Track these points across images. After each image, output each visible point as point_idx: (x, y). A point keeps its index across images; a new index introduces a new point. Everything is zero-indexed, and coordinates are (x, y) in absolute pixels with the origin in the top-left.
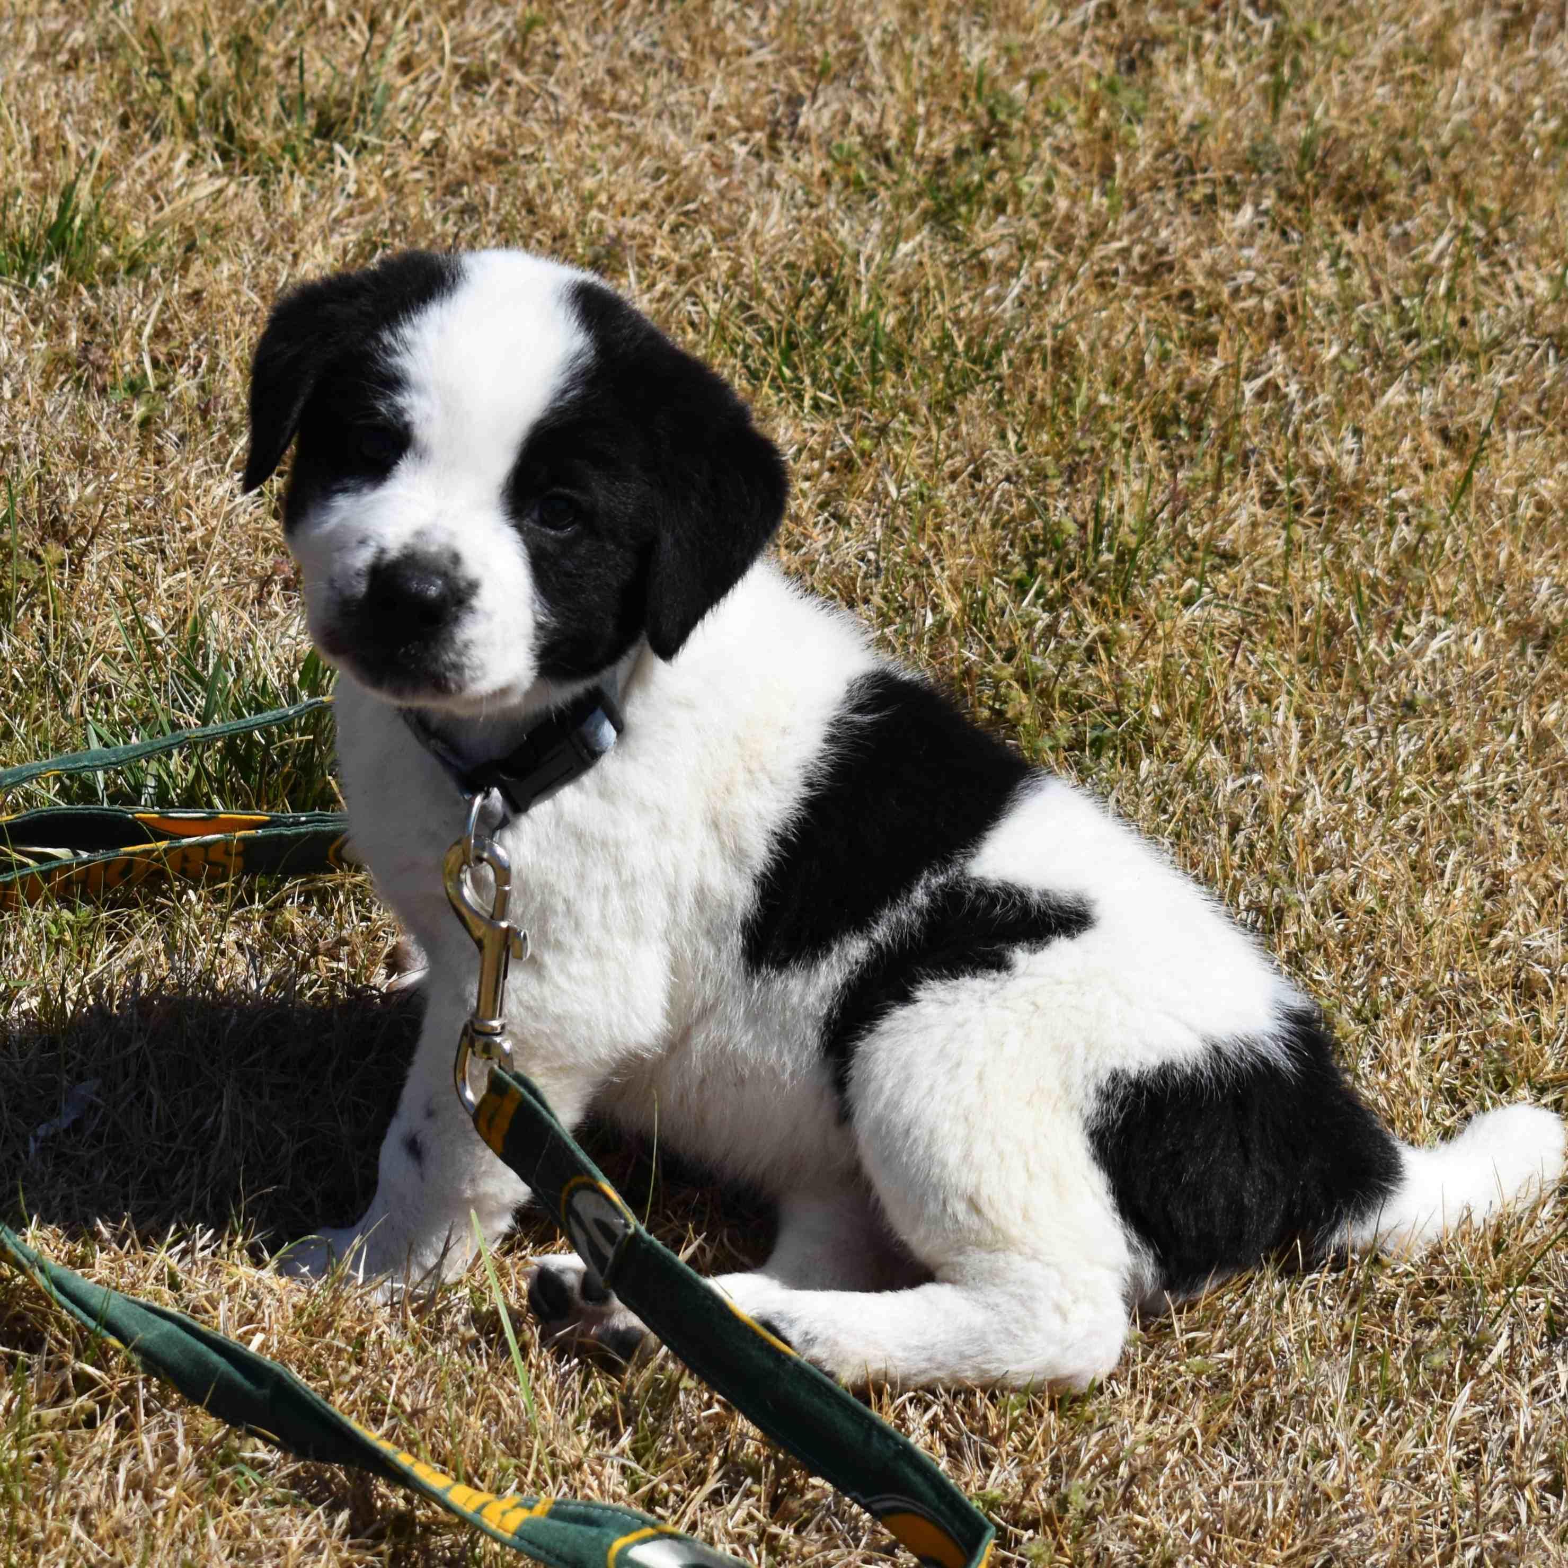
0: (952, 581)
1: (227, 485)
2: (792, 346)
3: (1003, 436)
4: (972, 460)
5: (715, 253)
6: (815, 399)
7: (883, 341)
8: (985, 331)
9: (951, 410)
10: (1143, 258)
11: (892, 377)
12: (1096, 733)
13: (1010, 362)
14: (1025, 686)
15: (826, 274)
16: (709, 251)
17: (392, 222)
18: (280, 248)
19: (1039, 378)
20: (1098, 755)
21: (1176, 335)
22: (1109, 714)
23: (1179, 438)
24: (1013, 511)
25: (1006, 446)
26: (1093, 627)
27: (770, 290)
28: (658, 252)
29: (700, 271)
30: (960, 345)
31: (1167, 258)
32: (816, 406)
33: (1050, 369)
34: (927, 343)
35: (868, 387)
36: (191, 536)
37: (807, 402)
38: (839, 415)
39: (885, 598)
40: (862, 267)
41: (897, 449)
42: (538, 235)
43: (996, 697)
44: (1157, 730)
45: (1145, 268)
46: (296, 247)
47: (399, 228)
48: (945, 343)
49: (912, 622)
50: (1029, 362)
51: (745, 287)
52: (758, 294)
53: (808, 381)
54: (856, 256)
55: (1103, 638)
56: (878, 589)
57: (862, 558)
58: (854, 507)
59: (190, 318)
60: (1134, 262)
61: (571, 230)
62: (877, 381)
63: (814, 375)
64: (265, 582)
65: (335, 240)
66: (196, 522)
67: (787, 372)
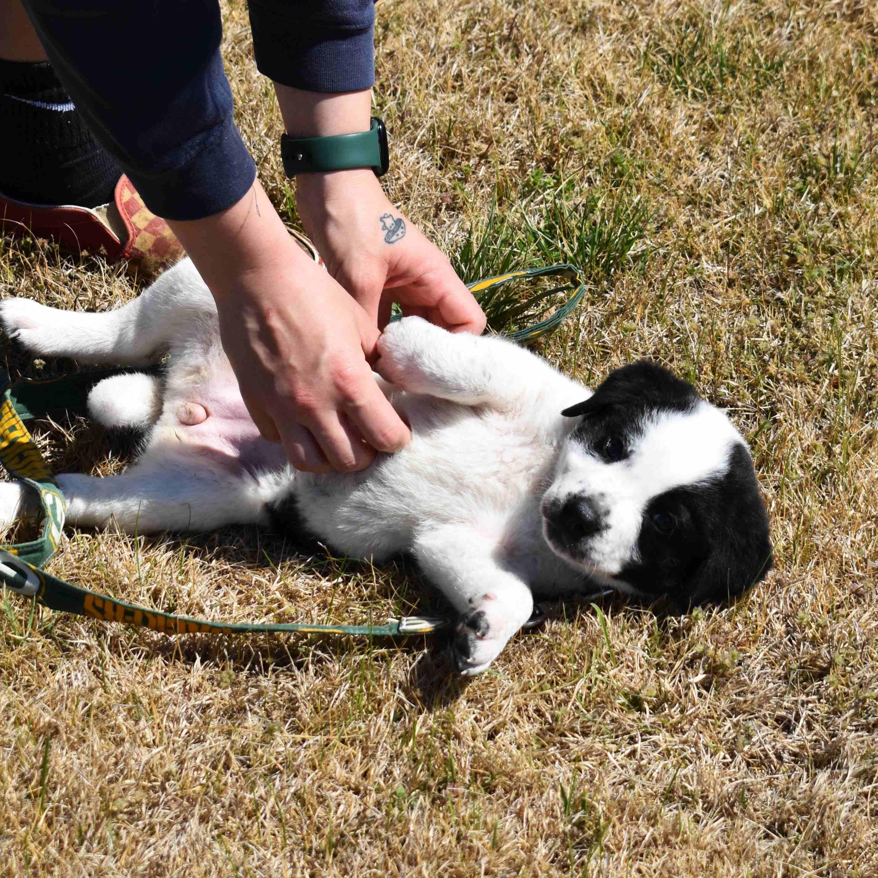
0: (766, 188)
1: (415, 155)
2: (681, 64)
3: (786, 107)
4: (772, 122)
5: (640, 18)
6: (694, 92)
7: (725, 62)
8: (774, 53)
9: (759, 95)
10: (848, 7)
11: (731, 79)
12: (840, 266)
13: (788, 69)
14: (806, 245)
15: (695, 25)
16: (637, 17)
17: (483, 9)
18: (429, 25)
19: (802, 76)
20: (841, 279)
21: (867, 51)
22: (845, 255)
23: (871, 105)
24: (793, 148)
25: (788, 112)
26: (836, 210)
27: (669, 36)
28: (612, 16)
29: (634, 27)
30: (762, 59)
31: (859, 7)
32: (694, 96)
33: (807, 71)
34: (746, 60)
35: (720, 85)
36: (400, 182)
37: (690, 93)
38: (705, 100)
39: (735, 199)
40: (712, 21)
41: (736, 118)
42: (553, 11)
43: (791, 248)
44: (869, 264)
45: (849, 12)
46: (436, 24)
47: (486, 11)
48: (755, 59)
49: (749, 210)
50: (796, 68)
51: (656, 34)
52: (662, 37)
53: (689, 82)
54: (709, 16)
55: (840, 215)
56: (731, 195)
57: (722, 177)
58: (717, 150)
59: (388, 66)
60: (844, 10)
61: (570, 7)
62: (723, 81)
63: (693, 79)
64: (438, 208)
65: (456, 19)
66: (402, 175)
67: (679, 78)
